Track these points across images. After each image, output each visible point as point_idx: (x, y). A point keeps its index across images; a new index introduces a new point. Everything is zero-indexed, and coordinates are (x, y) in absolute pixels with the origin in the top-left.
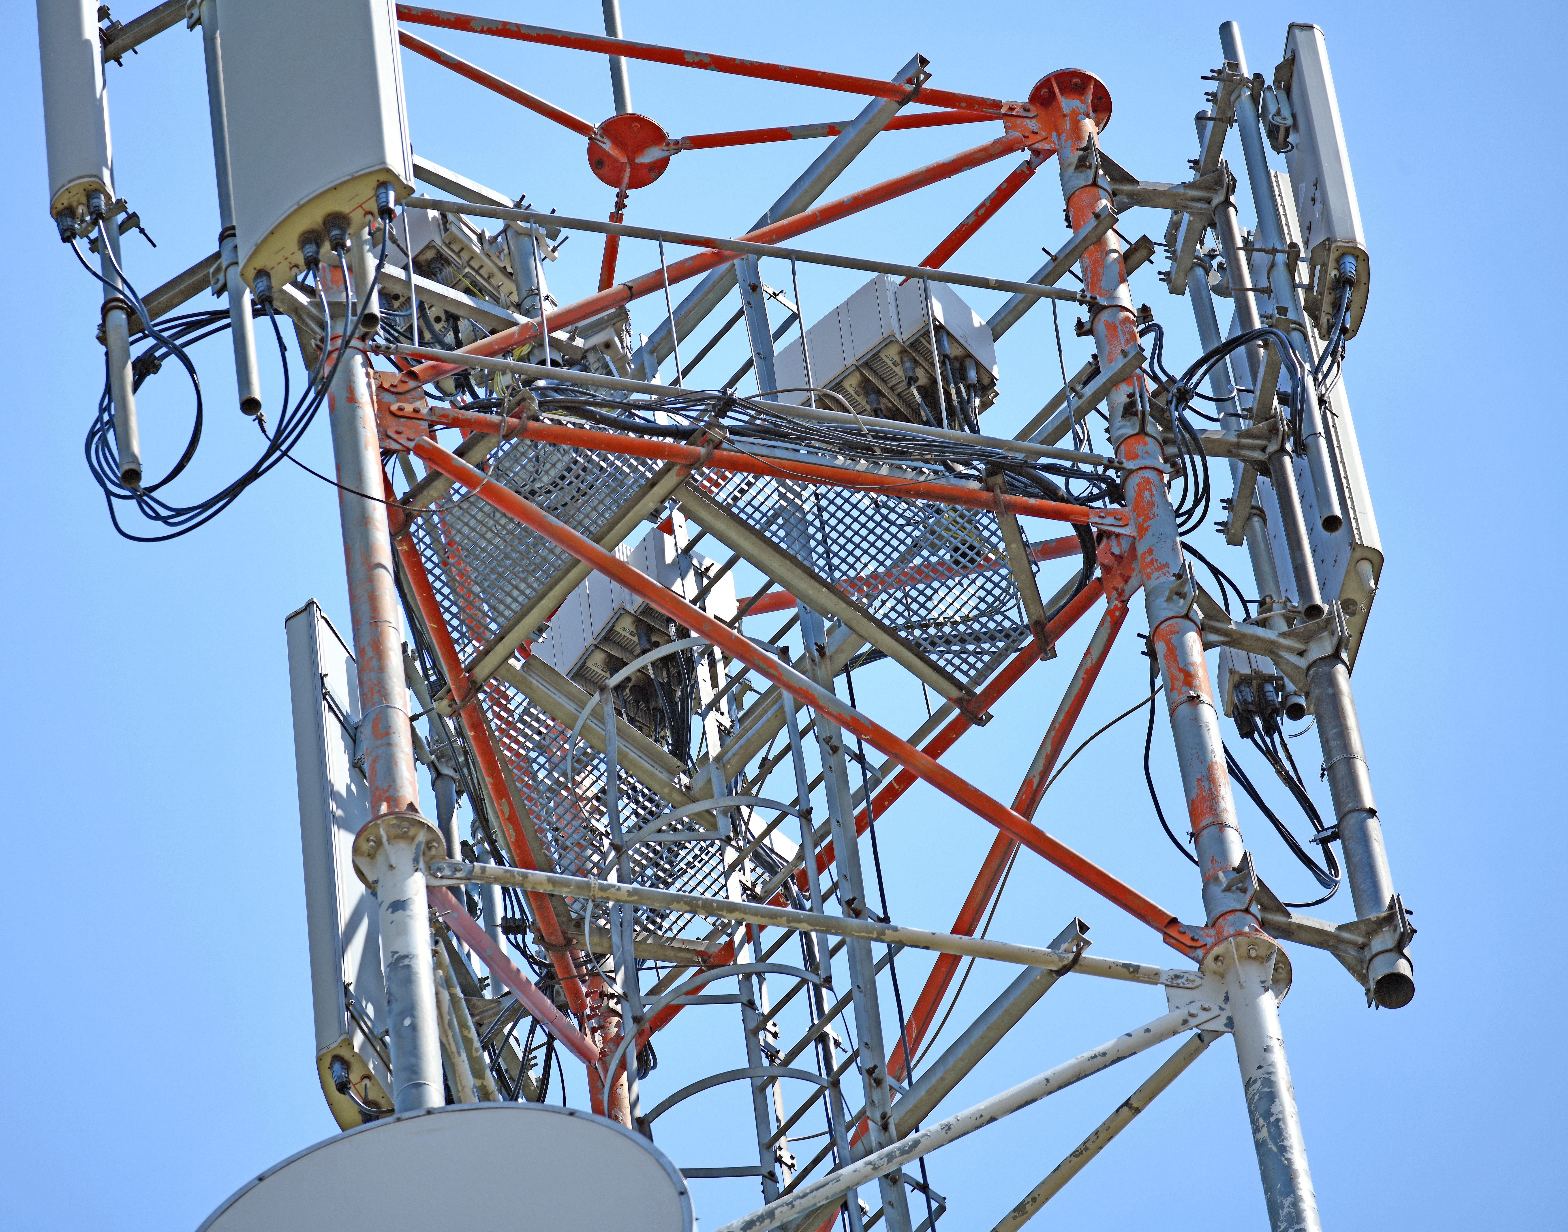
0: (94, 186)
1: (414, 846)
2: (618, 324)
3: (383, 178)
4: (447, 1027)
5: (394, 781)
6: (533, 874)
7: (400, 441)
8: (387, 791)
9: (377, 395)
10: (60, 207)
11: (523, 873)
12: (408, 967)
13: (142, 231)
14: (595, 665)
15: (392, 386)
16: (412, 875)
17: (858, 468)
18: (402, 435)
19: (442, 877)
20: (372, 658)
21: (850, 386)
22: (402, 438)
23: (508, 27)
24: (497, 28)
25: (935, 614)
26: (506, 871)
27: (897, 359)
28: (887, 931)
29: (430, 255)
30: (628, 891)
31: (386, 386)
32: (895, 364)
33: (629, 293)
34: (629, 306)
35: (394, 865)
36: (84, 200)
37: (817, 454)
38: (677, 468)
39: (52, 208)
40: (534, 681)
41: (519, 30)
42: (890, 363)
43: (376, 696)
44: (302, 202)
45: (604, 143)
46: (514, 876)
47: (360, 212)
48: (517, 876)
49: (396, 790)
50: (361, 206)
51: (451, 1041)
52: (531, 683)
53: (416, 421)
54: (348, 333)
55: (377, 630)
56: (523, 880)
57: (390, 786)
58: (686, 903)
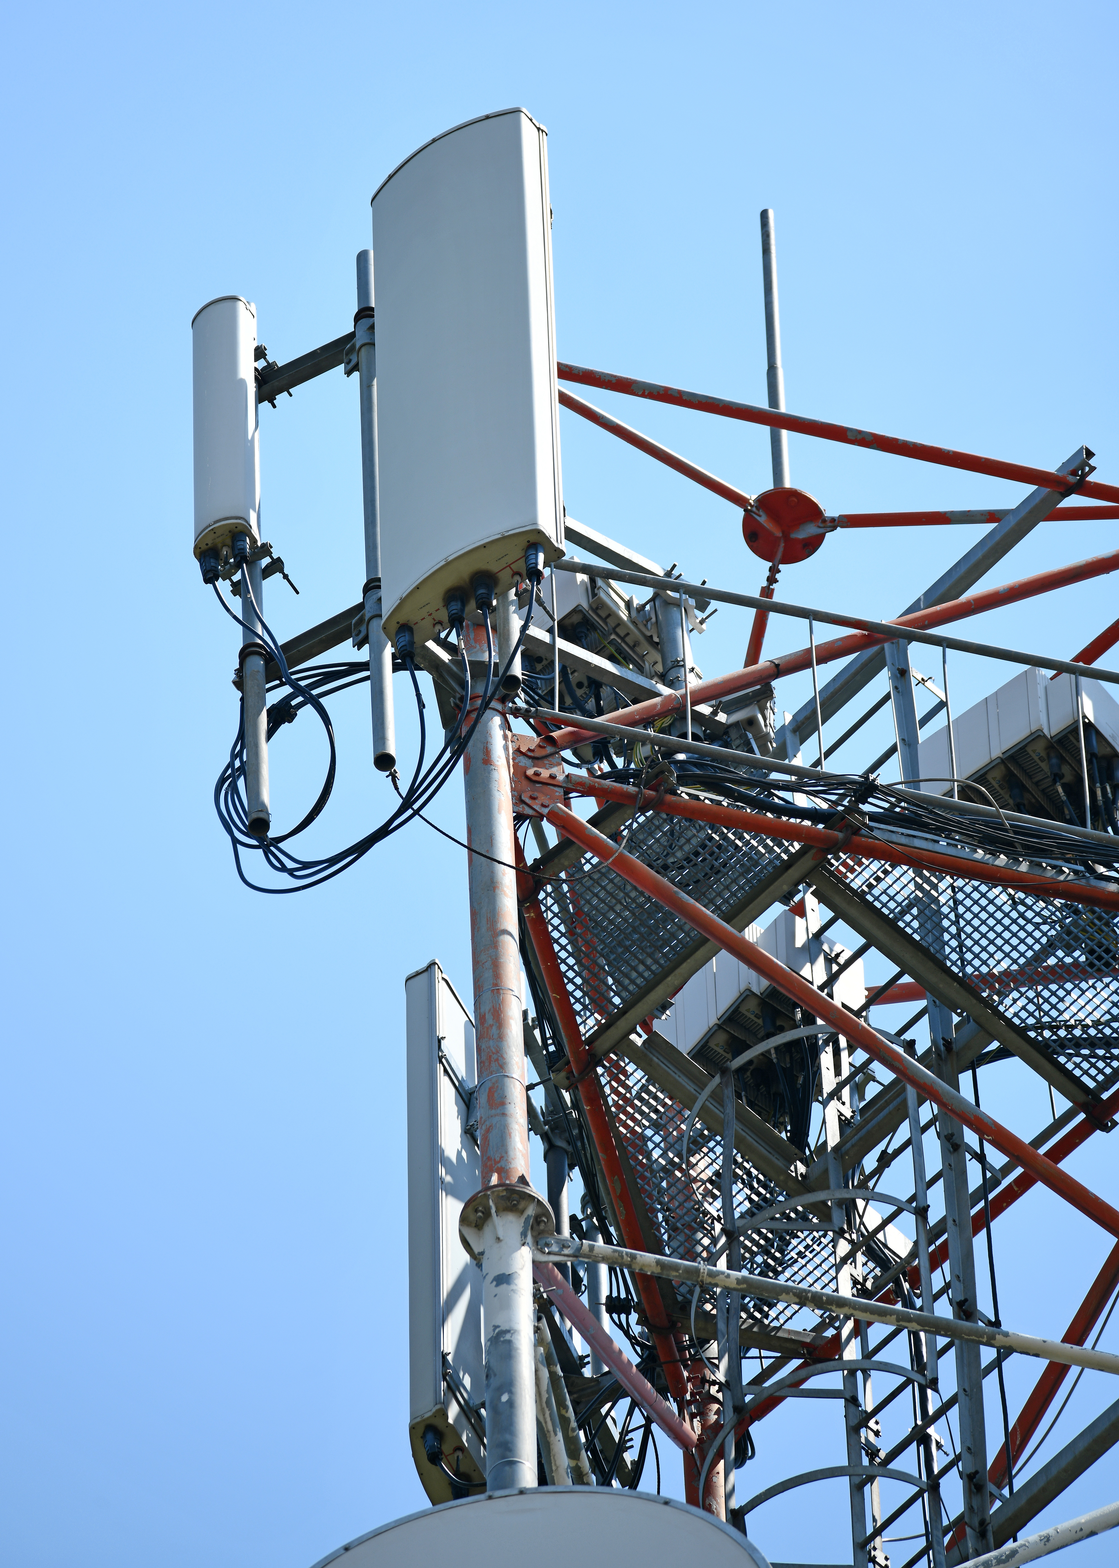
0: (239, 528)
1: (523, 1220)
2: (763, 701)
3: (533, 539)
4: (544, 1405)
5: (506, 1153)
6: (641, 1256)
7: (535, 807)
8: (499, 1162)
9: (514, 759)
10: (204, 547)
11: (631, 1254)
12: (509, 1342)
13: (286, 577)
14: (717, 1045)
15: (529, 750)
16: (520, 1248)
17: (997, 863)
18: (537, 801)
19: (549, 1253)
20: (491, 1026)
21: (994, 779)
22: (537, 804)
23: (669, 392)
24: (658, 392)
25: (1066, 1016)
26: (615, 1251)
27: (1043, 754)
28: (997, 1336)
29: (576, 619)
30: (737, 1279)
31: (523, 749)
32: (1041, 759)
33: (776, 670)
34: (774, 683)
35: (501, 1238)
36: (229, 541)
37: (956, 846)
38: (813, 851)
39: (196, 548)
40: (655, 1059)
41: (681, 396)
42: (1036, 758)
43: (493, 1064)
44: (450, 558)
45: (760, 516)
46: (622, 1257)
47: (508, 571)
48: (625, 1257)
49: (508, 1162)
50: (509, 566)
51: (548, 1419)
52: (651, 1060)
53: (552, 787)
54: (489, 694)
55: (498, 997)
56: (632, 1261)
57: (502, 1157)
58: (795, 1294)
